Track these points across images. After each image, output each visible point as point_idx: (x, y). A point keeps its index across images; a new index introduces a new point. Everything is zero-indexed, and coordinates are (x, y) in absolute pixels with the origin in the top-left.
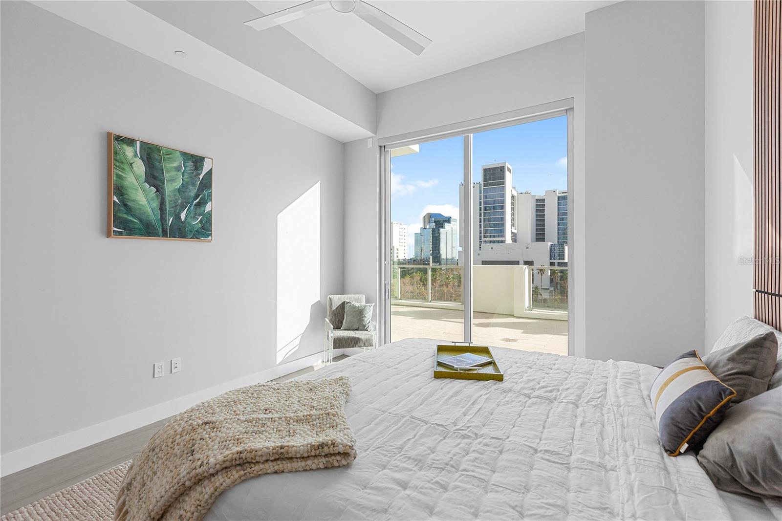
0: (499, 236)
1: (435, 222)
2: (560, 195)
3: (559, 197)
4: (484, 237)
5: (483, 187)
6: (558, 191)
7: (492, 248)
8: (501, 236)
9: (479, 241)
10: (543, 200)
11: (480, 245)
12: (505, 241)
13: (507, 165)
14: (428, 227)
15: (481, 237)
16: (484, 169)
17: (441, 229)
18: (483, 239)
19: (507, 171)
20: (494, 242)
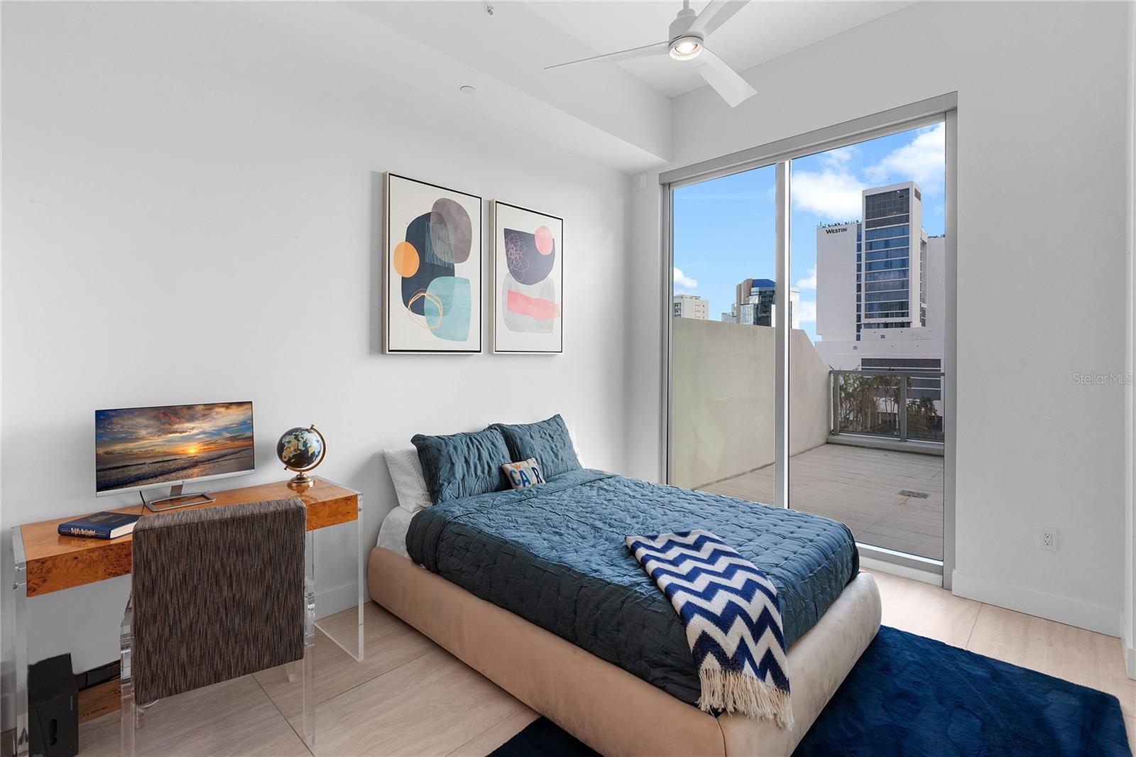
0: (897, 315)
1: (759, 293)
4: (866, 317)
5: (864, 229)
7: (883, 337)
8: (903, 315)
9: (855, 323)
11: (858, 331)
12: (910, 323)
13: (915, 186)
15: (859, 317)
16: (867, 197)
17: (772, 306)
18: (864, 320)
19: (914, 197)
20: (887, 325)
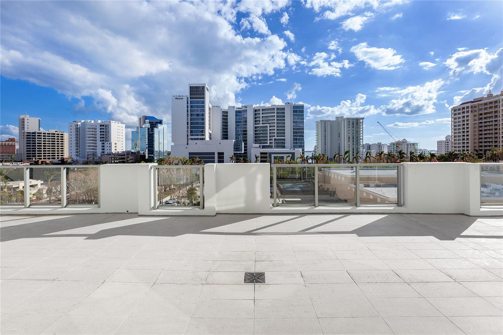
0: (201, 135)
1: (150, 123)
2: (237, 110)
3: (236, 111)
4: (190, 135)
5: (189, 100)
6: (235, 107)
7: (196, 144)
8: (203, 135)
9: (187, 138)
10: (227, 112)
11: (188, 141)
12: (205, 138)
13: (206, 86)
14: (144, 126)
15: (188, 135)
16: (190, 87)
17: (155, 129)
18: (190, 137)
19: (206, 90)
20: (197, 139)
